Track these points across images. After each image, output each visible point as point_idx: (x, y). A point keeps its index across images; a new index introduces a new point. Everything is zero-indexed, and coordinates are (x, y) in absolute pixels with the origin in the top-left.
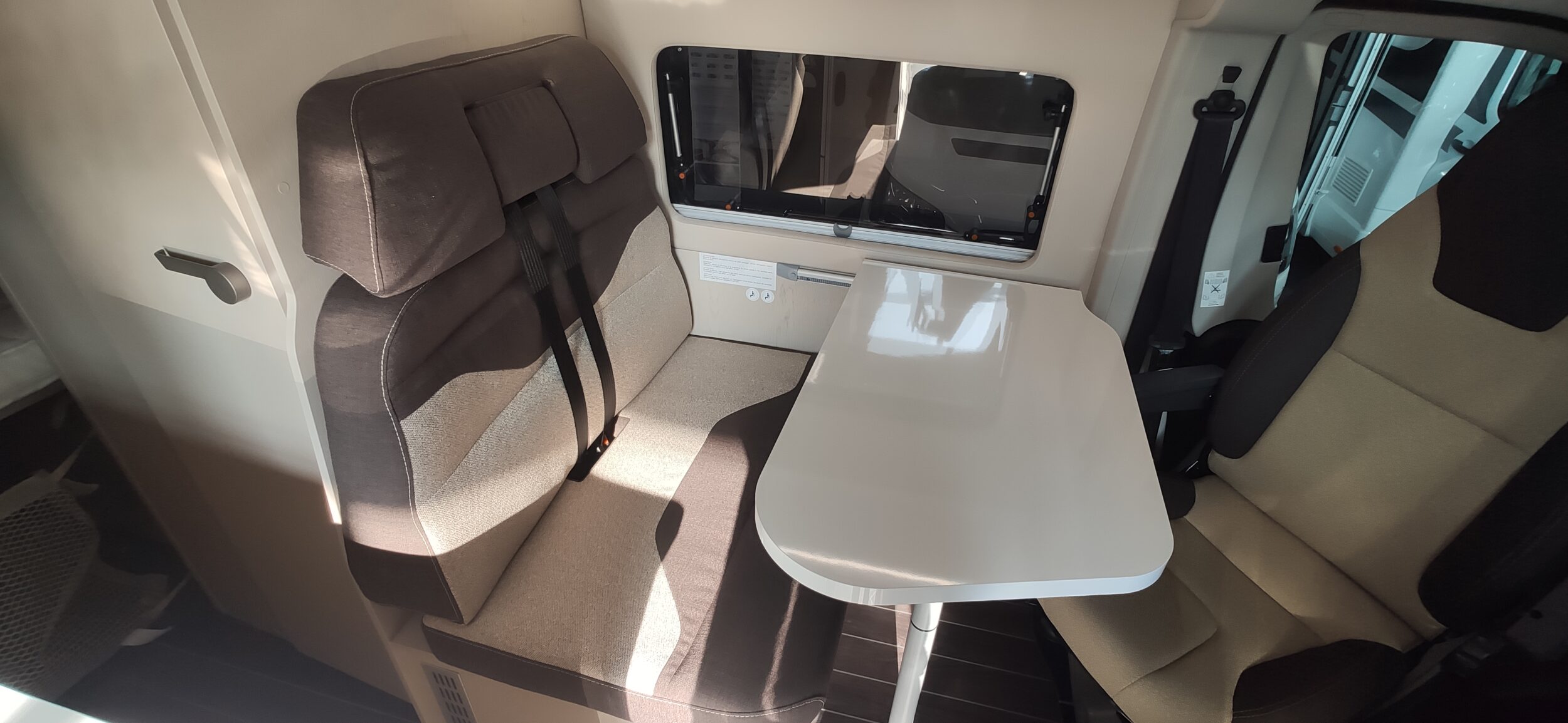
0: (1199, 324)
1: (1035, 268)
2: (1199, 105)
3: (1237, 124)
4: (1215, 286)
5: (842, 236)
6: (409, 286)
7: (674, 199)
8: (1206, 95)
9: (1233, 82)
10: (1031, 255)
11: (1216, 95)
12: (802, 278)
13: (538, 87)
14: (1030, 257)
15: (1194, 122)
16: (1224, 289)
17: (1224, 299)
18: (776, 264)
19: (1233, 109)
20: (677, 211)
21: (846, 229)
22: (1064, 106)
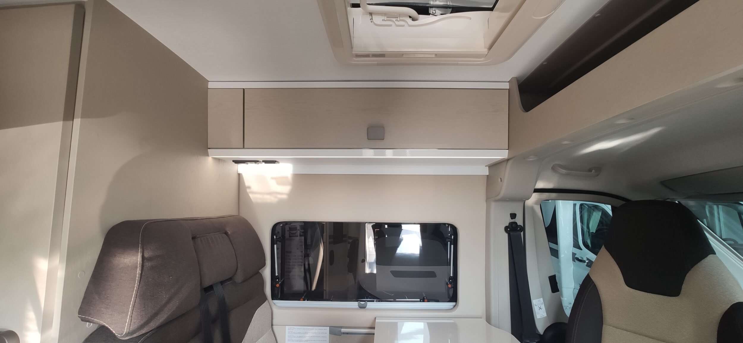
0: (541, 328)
1: (459, 311)
2: (506, 229)
3: (522, 233)
4: (540, 306)
5: (362, 307)
6: (143, 331)
7: (273, 298)
8: (507, 225)
9: (515, 218)
10: (454, 305)
11: (511, 224)
12: (344, 333)
13: (223, 233)
14: (455, 306)
15: (506, 235)
16: (543, 307)
17: (545, 313)
18: (329, 327)
19: (519, 229)
20: (274, 304)
21: (365, 303)
22: (453, 236)
